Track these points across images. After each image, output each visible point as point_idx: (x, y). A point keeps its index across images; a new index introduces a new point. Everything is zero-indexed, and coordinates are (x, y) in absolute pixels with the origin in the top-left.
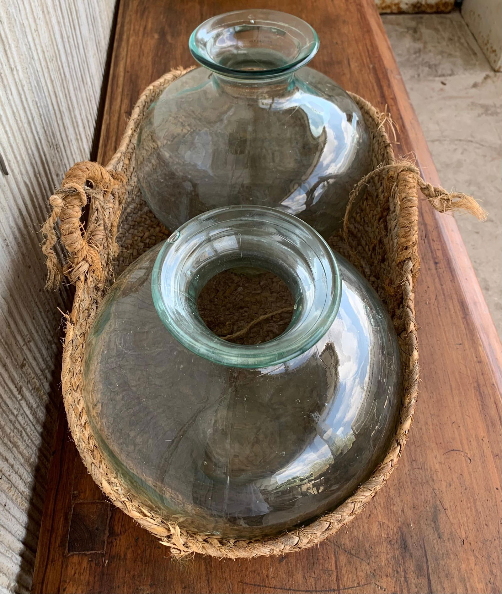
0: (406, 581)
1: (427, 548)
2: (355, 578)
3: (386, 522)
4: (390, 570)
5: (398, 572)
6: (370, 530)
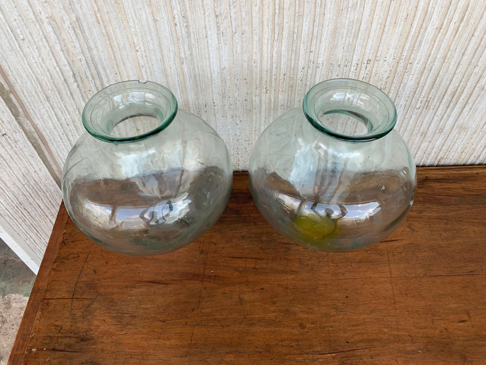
0: (66, 337)
1: (78, 353)
2: (76, 308)
3: (99, 330)
4: (74, 328)
5: (71, 332)
6: (97, 320)
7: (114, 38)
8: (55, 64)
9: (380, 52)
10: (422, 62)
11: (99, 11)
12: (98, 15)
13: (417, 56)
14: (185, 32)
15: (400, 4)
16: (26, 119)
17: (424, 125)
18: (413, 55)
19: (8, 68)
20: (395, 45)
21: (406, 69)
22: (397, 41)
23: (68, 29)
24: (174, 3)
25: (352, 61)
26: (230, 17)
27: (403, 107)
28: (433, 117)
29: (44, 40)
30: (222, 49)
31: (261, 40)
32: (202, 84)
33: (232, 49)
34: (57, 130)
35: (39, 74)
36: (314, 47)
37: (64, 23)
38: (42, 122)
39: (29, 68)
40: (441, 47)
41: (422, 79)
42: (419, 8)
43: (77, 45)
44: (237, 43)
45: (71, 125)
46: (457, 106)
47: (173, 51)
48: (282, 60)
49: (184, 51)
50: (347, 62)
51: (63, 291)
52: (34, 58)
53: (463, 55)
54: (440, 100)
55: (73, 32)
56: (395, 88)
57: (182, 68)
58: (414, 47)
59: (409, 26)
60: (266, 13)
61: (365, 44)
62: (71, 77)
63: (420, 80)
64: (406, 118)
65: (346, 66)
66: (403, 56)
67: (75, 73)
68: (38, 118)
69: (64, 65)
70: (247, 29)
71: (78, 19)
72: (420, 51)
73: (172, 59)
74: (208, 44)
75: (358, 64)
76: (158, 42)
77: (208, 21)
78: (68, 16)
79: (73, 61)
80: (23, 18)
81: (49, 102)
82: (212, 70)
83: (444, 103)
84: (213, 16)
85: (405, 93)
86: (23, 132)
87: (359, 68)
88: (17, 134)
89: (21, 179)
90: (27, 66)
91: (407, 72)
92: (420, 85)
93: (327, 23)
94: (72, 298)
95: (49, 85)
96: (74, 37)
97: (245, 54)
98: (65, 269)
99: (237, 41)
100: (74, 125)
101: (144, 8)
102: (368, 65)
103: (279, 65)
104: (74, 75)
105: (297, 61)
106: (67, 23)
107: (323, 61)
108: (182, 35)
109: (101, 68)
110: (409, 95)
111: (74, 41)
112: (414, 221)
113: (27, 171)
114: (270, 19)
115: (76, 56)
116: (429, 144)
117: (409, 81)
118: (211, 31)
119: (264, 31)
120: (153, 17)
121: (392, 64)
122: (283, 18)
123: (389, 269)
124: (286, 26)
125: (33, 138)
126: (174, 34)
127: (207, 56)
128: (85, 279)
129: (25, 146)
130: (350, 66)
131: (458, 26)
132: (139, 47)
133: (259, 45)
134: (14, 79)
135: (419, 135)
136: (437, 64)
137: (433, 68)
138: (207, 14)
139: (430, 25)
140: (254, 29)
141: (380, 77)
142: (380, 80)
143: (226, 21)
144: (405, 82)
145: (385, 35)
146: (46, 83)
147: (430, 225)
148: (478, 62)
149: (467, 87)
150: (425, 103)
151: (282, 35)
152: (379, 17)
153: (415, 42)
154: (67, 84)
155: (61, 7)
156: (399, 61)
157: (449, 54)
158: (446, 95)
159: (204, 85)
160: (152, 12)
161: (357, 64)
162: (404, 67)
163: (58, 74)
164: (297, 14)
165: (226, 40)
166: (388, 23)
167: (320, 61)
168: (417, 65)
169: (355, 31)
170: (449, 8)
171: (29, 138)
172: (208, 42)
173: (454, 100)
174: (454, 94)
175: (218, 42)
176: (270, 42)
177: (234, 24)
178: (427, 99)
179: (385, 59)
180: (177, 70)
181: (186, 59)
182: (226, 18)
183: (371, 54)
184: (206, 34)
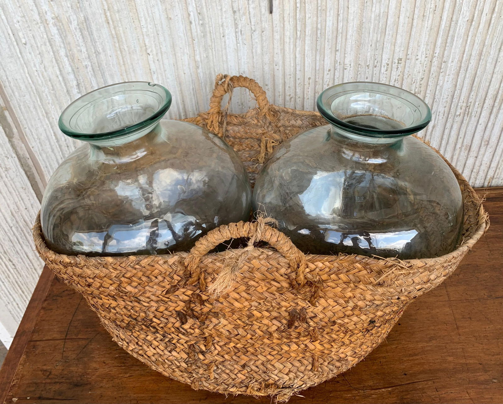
0: (56, 383)
1: (71, 401)
2: (69, 349)
3: (97, 374)
4: (66, 372)
5: (63, 377)
6: (95, 362)
7: (124, 39)
8: (58, 73)
9: (411, 49)
10: (456, 60)
11: (109, 10)
12: (108, 14)
13: (450, 53)
14: (200, 30)
16: (20, 142)
17: (467, 136)
18: (446, 52)
19: (5, 78)
20: (426, 41)
21: (441, 68)
22: (427, 36)
23: (75, 31)
25: (382, 60)
26: (249, 13)
27: (442, 115)
28: (476, 126)
29: (48, 44)
30: (240, 50)
31: (282, 39)
33: (252, 50)
34: (55, 154)
35: (39, 85)
36: (340, 45)
37: (71, 24)
38: (39, 144)
39: (29, 78)
40: (476, 42)
41: (459, 80)
43: (84, 50)
44: (257, 43)
45: (71, 147)
47: (188, 54)
48: (306, 61)
49: (200, 53)
50: (376, 61)
51: (54, 331)
52: (35, 66)
53: (499, 51)
54: (481, 105)
55: (80, 34)
56: (431, 91)
57: (197, 74)
58: (446, 43)
59: (439, 19)
60: (287, 8)
61: (394, 41)
62: (75, 87)
63: (457, 81)
64: (446, 127)
65: (376, 67)
66: (436, 53)
67: (79, 83)
68: (34, 139)
69: (68, 73)
70: (267, 26)
71: (86, 19)
72: (454, 47)
73: (187, 63)
74: (225, 45)
75: (388, 65)
76: (172, 43)
77: (226, 18)
78: (75, 16)
79: (78, 68)
80: (27, 19)
81: (48, 118)
83: (486, 108)
84: (230, 12)
85: (442, 97)
86: (16, 156)
87: (389, 69)
88: (10, 160)
89: (9, 220)
90: (27, 75)
91: (442, 72)
92: (457, 87)
93: (352, 18)
94: (65, 339)
95: (49, 98)
96: (81, 40)
97: (266, 55)
98: (58, 307)
99: (257, 40)
100: (74, 147)
101: (157, 5)
102: (399, 65)
103: (302, 68)
104: (78, 85)
105: (322, 62)
106: (75, 24)
107: (350, 61)
108: (197, 35)
109: (108, 76)
110: (447, 100)
111: (81, 44)
113: (16, 208)
114: (292, 14)
115: (81, 62)
116: (476, 161)
117: (445, 83)
118: (228, 29)
119: (286, 28)
120: (167, 14)
121: (425, 63)
122: (305, 13)
123: (447, 291)
124: (308, 22)
125: (27, 165)
126: (189, 34)
127: (224, 58)
128: (81, 317)
129: (17, 175)
130: (379, 66)
131: (490, 19)
132: (150, 49)
133: (281, 44)
134: (11, 91)
135: (463, 148)
136: (473, 62)
137: (469, 67)
138: (224, 10)
139: (461, 17)
140: (274, 26)
141: (414, 79)
142: (414, 82)
143: (244, 17)
144: (441, 84)
145: (414, 30)
146: (46, 95)
147: (488, 244)
150: (466, 109)
151: (305, 32)
152: (407, 10)
153: (447, 38)
154: (70, 96)
155: (69, 5)
156: (432, 60)
157: (484, 50)
158: (487, 98)
160: (166, 9)
161: (387, 63)
162: (438, 67)
163: (60, 84)
164: (320, 8)
165: (245, 40)
166: (416, 16)
167: (347, 61)
168: (452, 64)
169: (382, 25)
171: (22, 165)
172: (225, 42)
173: (496, 104)
174: (496, 97)
175: (237, 41)
176: (292, 41)
177: (253, 20)
178: (467, 103)
179: (417, 57)
180: (192, 76)
181: (201, 62)
182: (244, 14)
183: (401, 52)
184: (223, 33)
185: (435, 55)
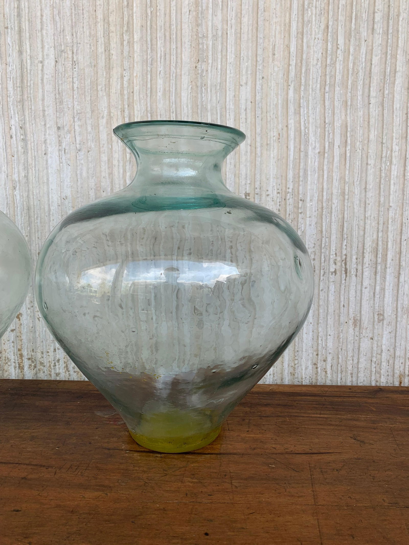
9: (258, 182)
10: (315, 199)
13: (307, 189)
14: (21, 146)
15: (267, 121)
17: (352, 305)
18: (301, 188)
20: (275, 173)
21: (298, 208)
22: (276, 168)
24: (12, 111)
26: (74, 132)
28: (361, 290)
30: (63, 171)
31: (110, 161)
32: (37, 219)
33: (76, 172)
40: (334, 178)
42: (289, 126)
44: (82, 164)
46: (388, 270)
47: (5, 173)
49: (18, 171)
53: (366, 191)
54: (360, 259)
57: (13, 196)
58: (299, 177)
59: (285, 148)
61: (237, 171)
63: (322, 225)
64: (321, 289)
66: (289, 188)
70: (93, 146)
72: (309, 183)
73: (3, 183)
74: (47, 164)
77: (49, 134)
82: (50, 200)
83: (367, 265)
91: (301, 213)
92: (324, 234)
97: (92, 178)
99: (82, 162)
108: (17, 150)
110: (313, 250)
112: (363, 432)
116: (372, 344)
117: (307, 227)
118: (51, 147)
119: (114, 149)
121: (278, 201)
126: (9, 150)
127: (45, 179)
131: (344, 152)
133: (109, 168)
135: (351, 322)
136: (337, 203)
137: (333, 208)
138: (48, 126)
139: (310, 148)
140: (101, 146)
143: (69, 135)
145: (258, 159)
148: (389, 203)
149: (389, 240)
150: (341, 265)
153: (299, 171)
156: (286, 196)
157: (346, 188)
158: (365, 251)
159: (39, 221)
162: (295, 207)
165: (69, 159)
168: (311, 204)
170: (325, 128)
172: (47, 161)
173: (379, 260)
174: (377, 251)
175: (60, 161)
176: (121, 164)
177: (78, 139)
178: (341, 257)
179: (268, 193)
180: (7, 198)
181: (19, 183)
182: (69, 132)
183: (248, 185)
184: (45, 150)
185: (288, 190)
